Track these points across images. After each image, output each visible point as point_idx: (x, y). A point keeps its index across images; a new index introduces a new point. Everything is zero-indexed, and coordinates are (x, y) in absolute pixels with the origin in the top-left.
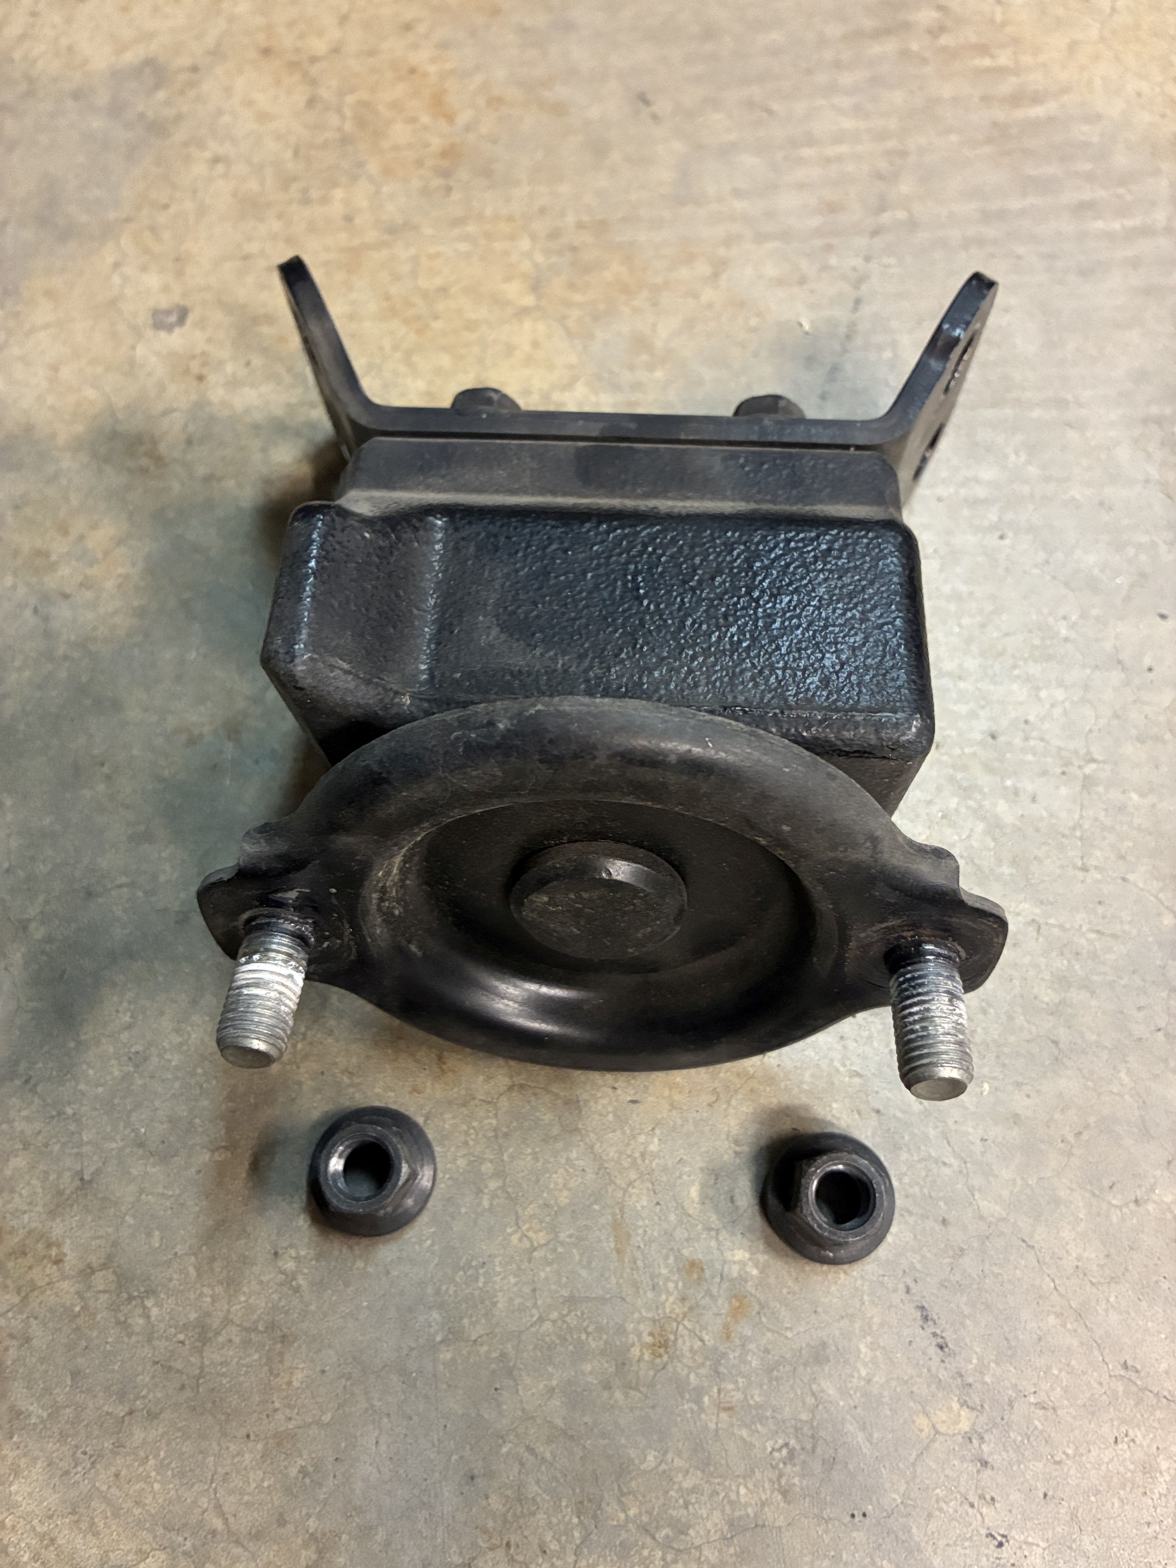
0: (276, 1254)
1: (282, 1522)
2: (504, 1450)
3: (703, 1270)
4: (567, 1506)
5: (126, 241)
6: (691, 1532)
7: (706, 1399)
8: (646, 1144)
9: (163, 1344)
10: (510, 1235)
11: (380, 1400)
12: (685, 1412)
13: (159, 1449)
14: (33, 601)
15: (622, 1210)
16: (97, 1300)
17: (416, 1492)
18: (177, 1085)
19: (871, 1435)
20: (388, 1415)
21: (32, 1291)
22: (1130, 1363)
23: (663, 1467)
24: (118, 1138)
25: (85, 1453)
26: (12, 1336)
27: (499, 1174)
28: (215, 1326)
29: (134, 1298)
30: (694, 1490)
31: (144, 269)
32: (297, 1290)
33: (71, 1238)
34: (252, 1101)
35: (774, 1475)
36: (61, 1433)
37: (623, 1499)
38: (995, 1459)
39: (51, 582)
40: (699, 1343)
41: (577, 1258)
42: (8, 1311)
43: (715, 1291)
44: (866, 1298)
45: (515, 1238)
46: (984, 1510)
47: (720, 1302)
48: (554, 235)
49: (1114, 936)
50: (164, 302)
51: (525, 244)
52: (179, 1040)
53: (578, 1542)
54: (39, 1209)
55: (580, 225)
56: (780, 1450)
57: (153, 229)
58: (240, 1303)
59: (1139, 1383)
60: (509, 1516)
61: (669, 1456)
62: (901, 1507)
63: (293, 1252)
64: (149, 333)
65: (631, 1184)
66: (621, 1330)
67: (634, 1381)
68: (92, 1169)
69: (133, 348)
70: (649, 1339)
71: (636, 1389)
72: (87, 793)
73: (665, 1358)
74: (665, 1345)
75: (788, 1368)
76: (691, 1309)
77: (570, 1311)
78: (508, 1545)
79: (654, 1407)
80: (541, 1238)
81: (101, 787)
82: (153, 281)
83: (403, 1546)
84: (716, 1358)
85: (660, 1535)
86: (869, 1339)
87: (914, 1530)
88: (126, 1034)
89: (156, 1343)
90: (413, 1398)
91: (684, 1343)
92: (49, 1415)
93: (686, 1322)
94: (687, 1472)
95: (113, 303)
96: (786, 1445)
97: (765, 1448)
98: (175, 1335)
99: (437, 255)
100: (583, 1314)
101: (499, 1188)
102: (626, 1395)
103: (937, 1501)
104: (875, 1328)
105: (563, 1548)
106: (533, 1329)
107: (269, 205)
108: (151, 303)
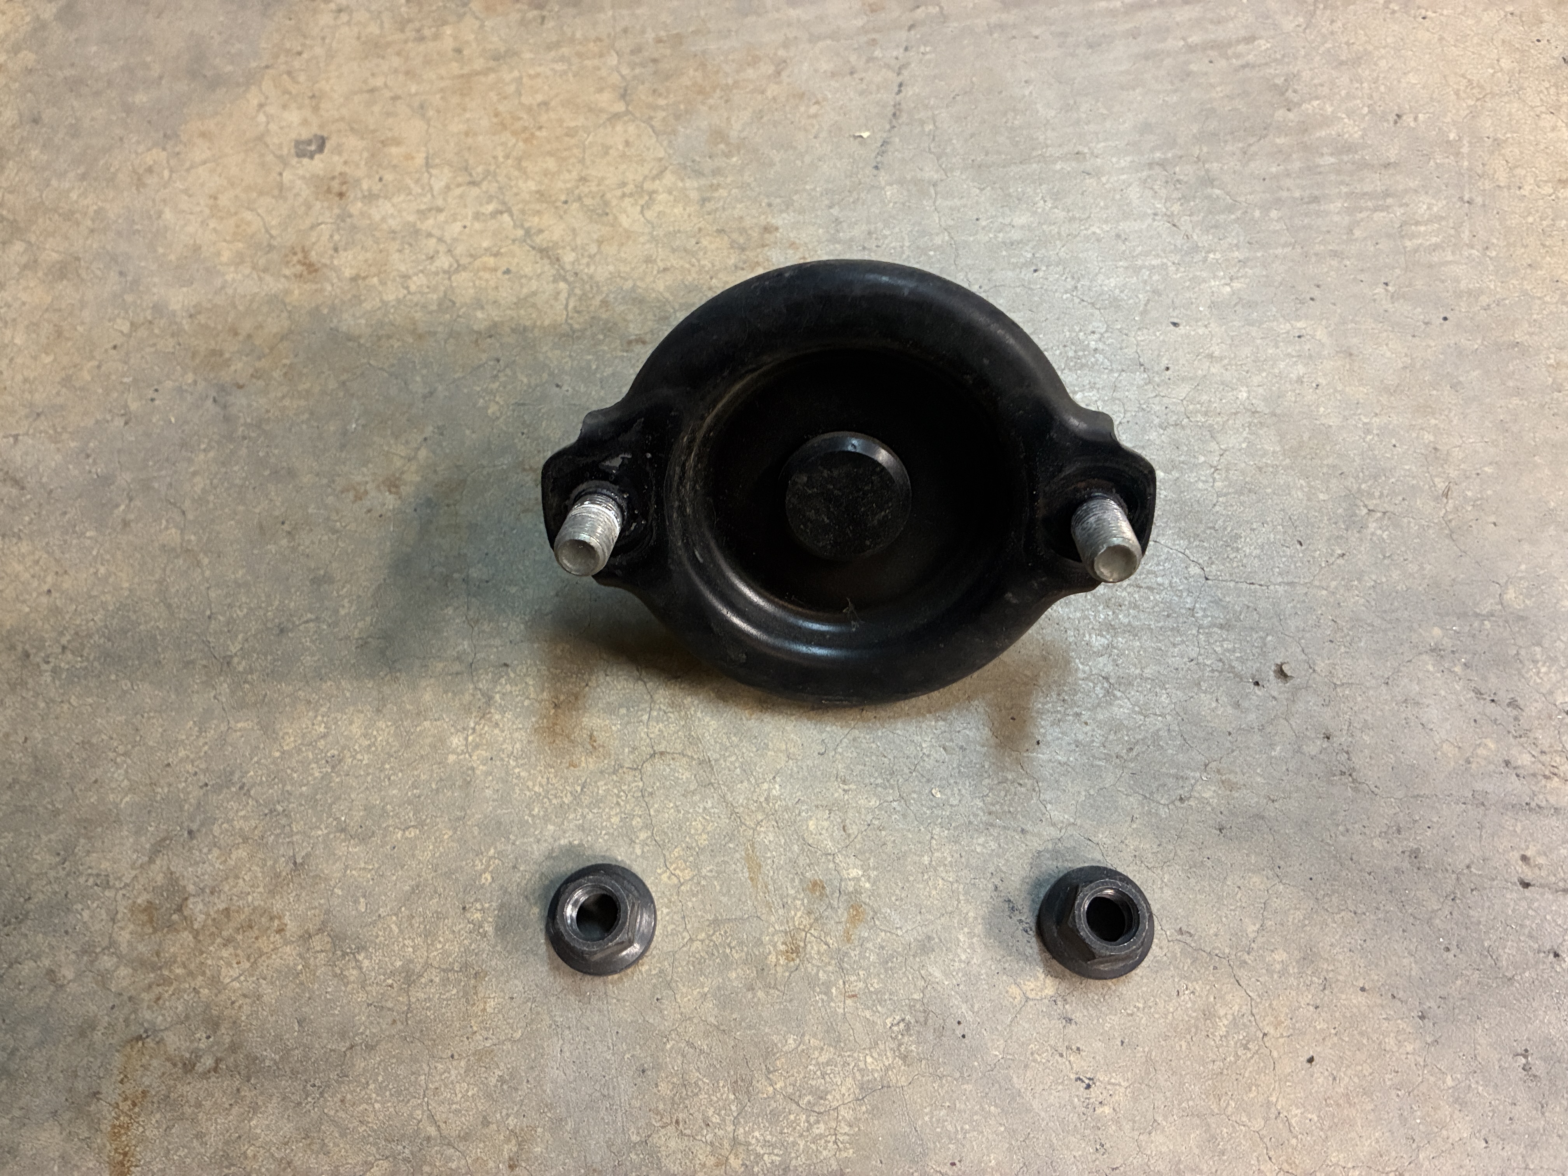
0: (464, 908)
1: (486, 1123)
2: (668, 1046)
3: (823, 888)
4: (724, 1086)
5: (267, 84)
6: (829, 1097)
7: (834, 990)
8: (769, 790)
9: (374, 990)
10: (660, 875)
11: (561, 1016)
12: (817, 1002)
13: (378, 1074)
14: (213, 393)
15: (752, 846)
16: (315, 958)
17: (597, 1087)
18: (369, 779)
19: (972, 1006)
20: (569, 1028)
21: (260, 956)
22: (1184, 929)
23: (802, 1047)
24: (322, 826)
25: (314, 1086)
26: (245, 996)
27: (648, 826)
28: (417, 970)
29: (347, 954)
30: (828, 1063)
31: (285, 107)
32: (485, 935)
33: (289, 911)
34: (434, 786)
35: (894, 1045)
36: (292, 1071)
37: (771, 1076)
38: (1077, 1016)
39: (226, 376)
40: (825, 947)
41: (718, 888)
42: (240, 975)
43: (835, 903)
44: (961, 897)
45: (664, 877)
46: (1072, 1059)
47: (840, 912)
48: (637, 50)
49: (1150, 588)
50: (305, 134)
51: (613, 60)
52: (367, 743)
53: (735, 1114)
54: (261, 889)
55: (659, 41)
56: (898, 1023)
57: (289, 73)
58: (437, 950)
59: (1193, 945)
60: (676, 1098)
61: (807, 1038)
62: (1002, 1061)
63: (478, 906)
64: (294, 161)
65: (758, 823)
66: (759, 943)
67: (773, 982)
68: (303, 854)
69: (281, 174)
70: (783, 948)
71: (775, 988)
72: (272, 548)
73: (797, 961)
74: (796, 951)
75: (900, 959)
76: (816, 920)
77: (715, 932)
78: (677, 1122)
79: (791, 1000)
80: (687, 874)
81: (284, 542)
82: (293, 117)
83: (589, 1132)
84: (840, 957)
85: (803, 1102)
86: (966, 930)
87: (1015, 1080)
88: (323, 742)
89: (370, 988)
90: (588, 1012)
91: (812, 948)
92: (281, 1057)
93: (812, 931)
94: (822, 1049)
95: (260, 139)
96: (903, 1020)
97: (885, 1024)
98: (385, 980)
99: (538, 75)
100: (726, 932)
101: (647, 838)
102: (767, 994)
103: (1032, 1054)
104: (971, 920)
105: (724, 1120)
106: (685, 949)
107: (389, 44)
108: (293, 135)
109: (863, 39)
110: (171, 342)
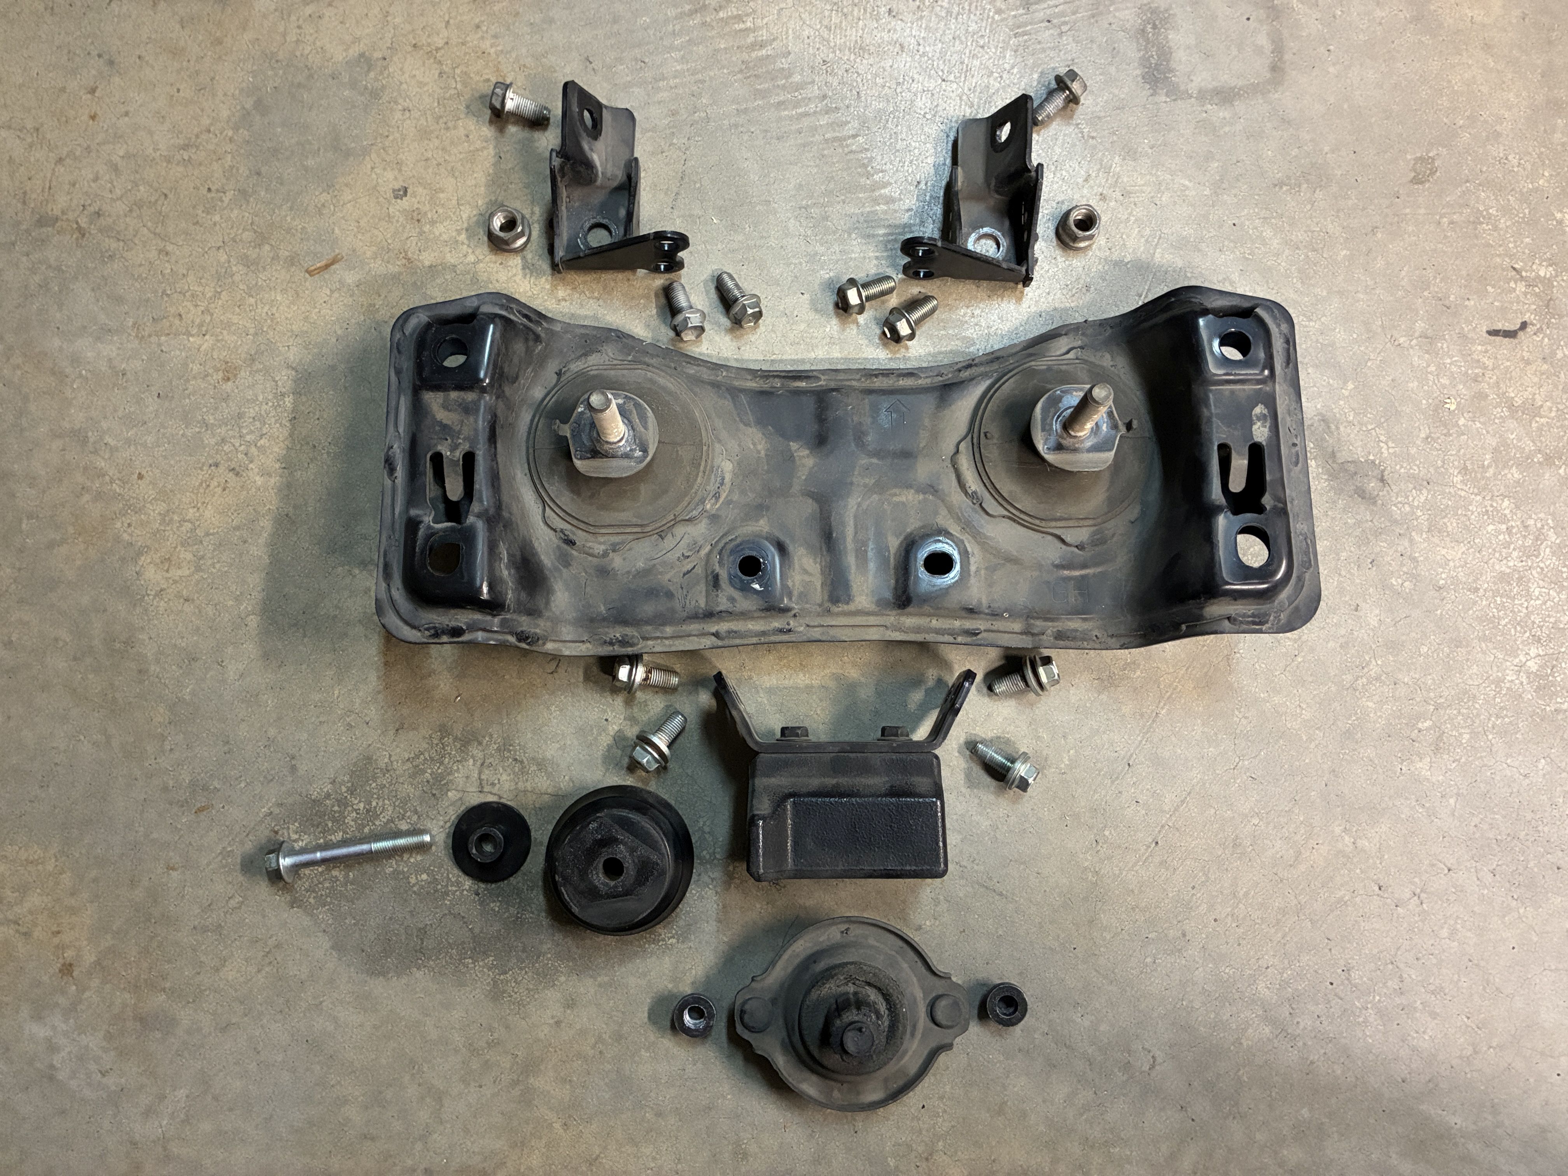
5: (374, 156)
31: (385, 169)
50: (396, 185)
57: (384, 149)
64: (393, 201)
69: (388, 209)
82: (389, 175)
95: (375, 188)
107: (432, 132)
108: (391, 186)
109: (668, 132)
110: (351, 299)
